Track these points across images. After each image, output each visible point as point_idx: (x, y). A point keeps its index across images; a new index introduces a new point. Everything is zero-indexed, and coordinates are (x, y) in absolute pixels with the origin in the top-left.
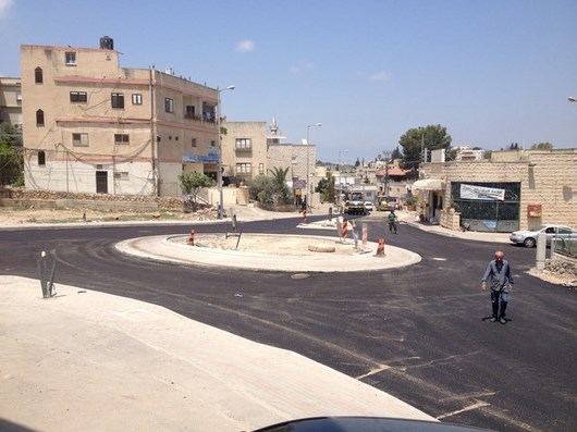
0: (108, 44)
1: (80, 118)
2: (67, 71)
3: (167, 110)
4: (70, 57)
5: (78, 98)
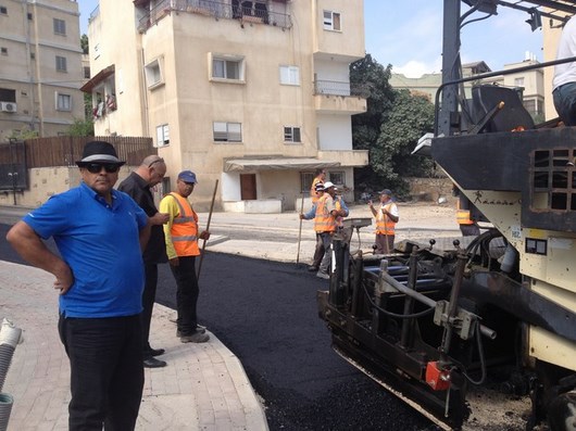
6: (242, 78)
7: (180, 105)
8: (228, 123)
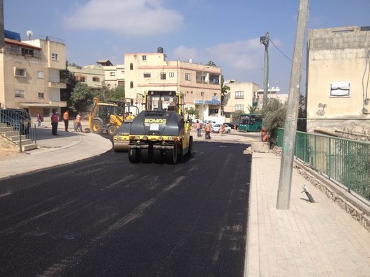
0: (160, 50)
1: (148, 84)
2: (143, 64)
3: (186, 79)
4: (144, 58)
5: (147, 76)
6: (25, 76)
7: (5, 84)
8: (20, 91)
